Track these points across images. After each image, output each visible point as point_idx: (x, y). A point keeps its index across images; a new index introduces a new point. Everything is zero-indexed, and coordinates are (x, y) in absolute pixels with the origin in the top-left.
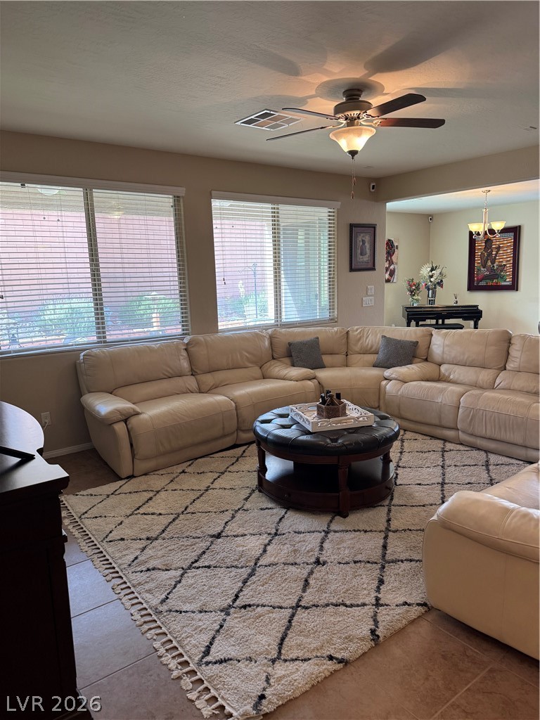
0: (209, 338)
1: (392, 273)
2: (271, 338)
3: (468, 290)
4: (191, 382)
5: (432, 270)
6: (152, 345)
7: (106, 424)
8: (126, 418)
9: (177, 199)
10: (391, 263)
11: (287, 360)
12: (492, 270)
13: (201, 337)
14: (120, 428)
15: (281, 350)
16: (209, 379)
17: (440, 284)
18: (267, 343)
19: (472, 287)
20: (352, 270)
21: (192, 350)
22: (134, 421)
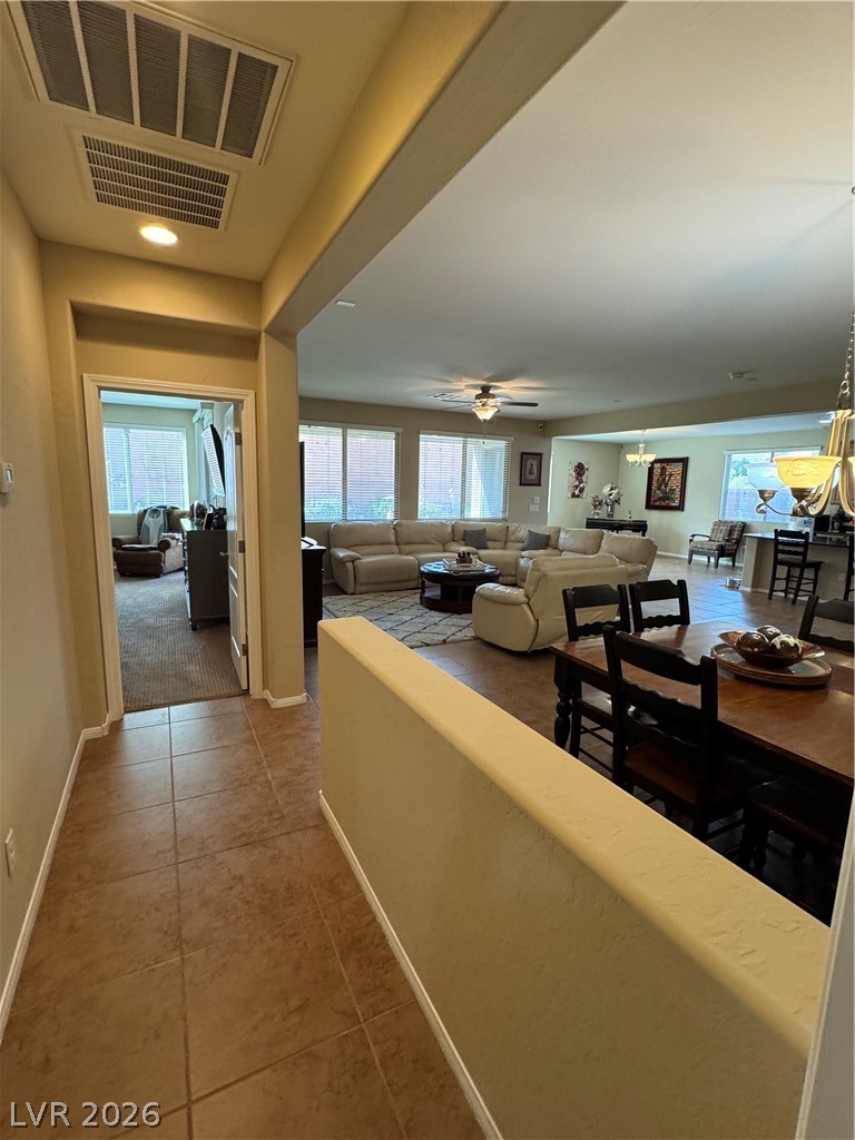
0: (410, 522)
1: (582, 490)
2: (453, 527)
3: (646, 508)
4: (395, 548)
5: (612, 489)
6: (373, 523)
7: (342, 562)
8: (353, 560)
9: (397, 434)
10: (581, 482)
11: (463, 542)
12: (665, 493)
13: (404, 522)
14: (349, 565)
15: (459, 535)
16: (407, 548)
17: (617, 501)
18: (450, 529)
19: (649, 506)
20: (521, 484)
21: (398, 529)
22: (357, 562)
